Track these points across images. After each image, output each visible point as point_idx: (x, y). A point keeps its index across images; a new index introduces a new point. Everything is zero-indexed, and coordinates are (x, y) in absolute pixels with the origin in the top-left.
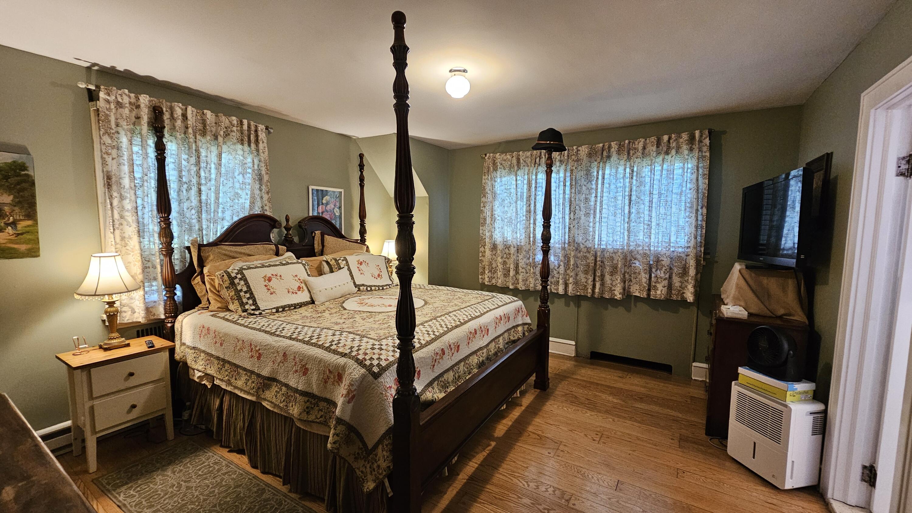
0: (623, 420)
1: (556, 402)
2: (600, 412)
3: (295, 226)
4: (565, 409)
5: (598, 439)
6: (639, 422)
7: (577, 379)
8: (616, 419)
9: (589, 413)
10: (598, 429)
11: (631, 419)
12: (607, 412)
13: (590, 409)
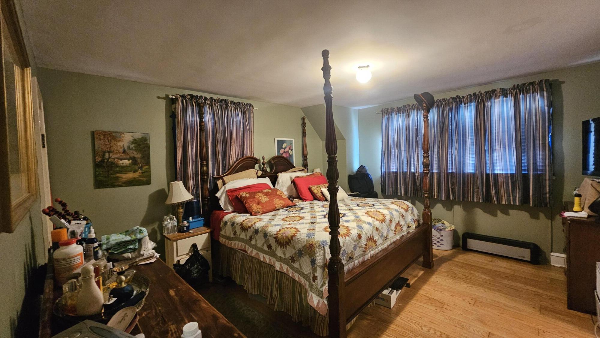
0: (493, 292)
1: (440, 276)
2: (474, 285)
3: (267, 162)
4: (448, 281)
5: (473, 303)
6: (507, 294)
7: (456, 261)
8: (487, 290)
9: (465, 285)
10: (473, 297)
11: (499, 291)
12: (480, 285)
13: (467, 283)
